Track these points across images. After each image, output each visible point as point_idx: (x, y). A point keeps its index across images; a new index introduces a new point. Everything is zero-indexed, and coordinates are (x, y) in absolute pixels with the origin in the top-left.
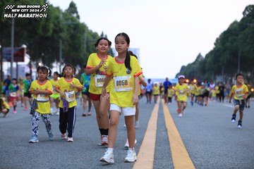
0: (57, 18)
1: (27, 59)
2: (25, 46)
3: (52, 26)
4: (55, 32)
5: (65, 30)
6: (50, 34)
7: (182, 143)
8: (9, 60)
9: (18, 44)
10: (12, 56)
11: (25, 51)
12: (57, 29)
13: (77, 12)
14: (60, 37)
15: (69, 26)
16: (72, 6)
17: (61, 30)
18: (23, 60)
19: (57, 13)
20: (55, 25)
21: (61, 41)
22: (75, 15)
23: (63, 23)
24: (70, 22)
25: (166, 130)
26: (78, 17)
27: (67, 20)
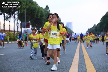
0: (42, 11)
1: (31, 27)
2: (30, 22)
3: (40, 14)
4: (41, 16)
5: (45, 16)
6: (39, 17)
7: (89, 58)
8: (24, 27)
9: (27, 21)
10: (25, 26)
11: (30, 24)
12: (42, 15)
13: (49, 9)
14: (43, 19)
15: (46, 14)
16: (47, 7)
17: (43, 16)
18: (29, 27)
19: (41, 10)
20: (41, 14)
21: (43, 20)
22: (48, 10)
23: (44, 13)
24: (46, 13)
25: (83, 53)
26: (49, 11)
27: (45, 12)
